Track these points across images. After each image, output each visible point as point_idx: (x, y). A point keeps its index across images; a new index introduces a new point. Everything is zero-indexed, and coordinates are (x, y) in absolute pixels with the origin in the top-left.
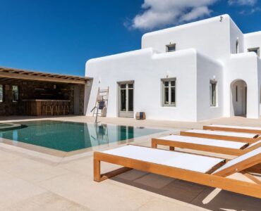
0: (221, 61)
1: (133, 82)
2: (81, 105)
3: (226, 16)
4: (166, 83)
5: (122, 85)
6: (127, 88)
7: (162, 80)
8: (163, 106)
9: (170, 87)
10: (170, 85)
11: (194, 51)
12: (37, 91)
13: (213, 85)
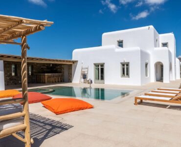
0: (149, 51)
1: (104, 63)
2: (69, 76)
3: (151, 27)
4: (123, 65)
5: (97, 65)
6: (100, 67)
7: (121, 63)
8: (122, 77)
9: (125, 67)
10: (125, 66)
11: (139, 48)
12: (42, 68)
13: (146, 65)
